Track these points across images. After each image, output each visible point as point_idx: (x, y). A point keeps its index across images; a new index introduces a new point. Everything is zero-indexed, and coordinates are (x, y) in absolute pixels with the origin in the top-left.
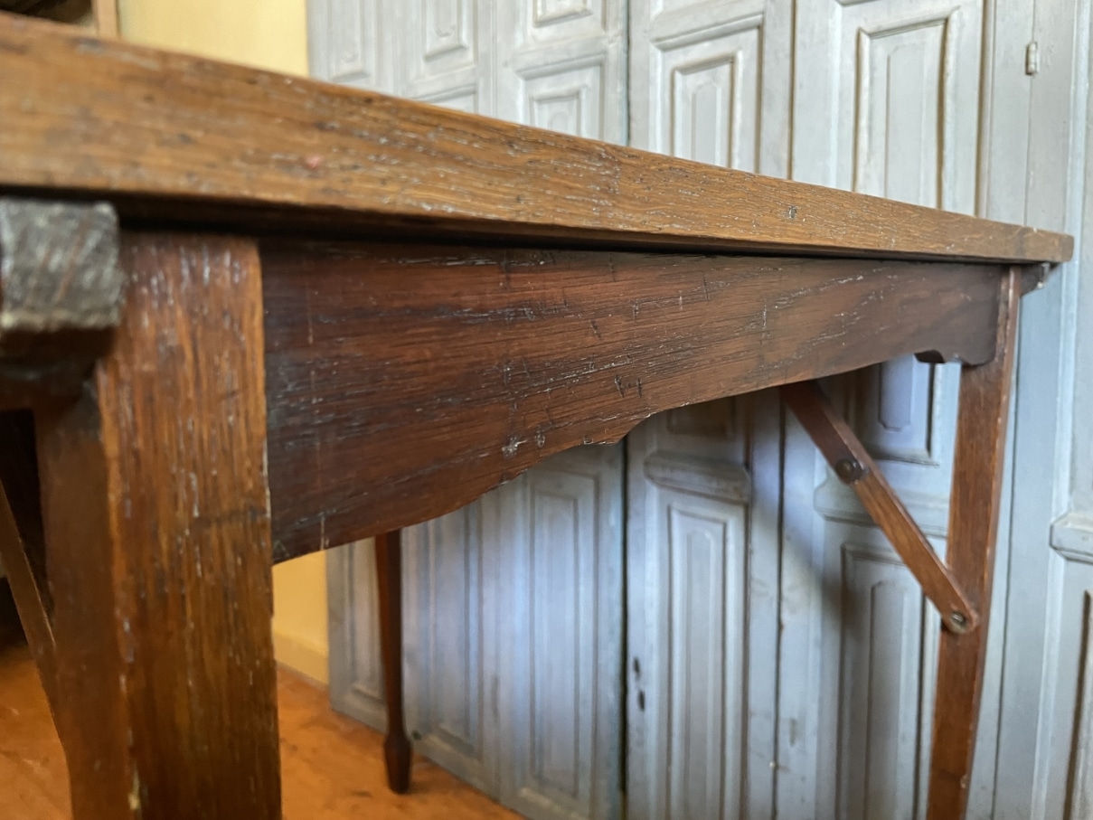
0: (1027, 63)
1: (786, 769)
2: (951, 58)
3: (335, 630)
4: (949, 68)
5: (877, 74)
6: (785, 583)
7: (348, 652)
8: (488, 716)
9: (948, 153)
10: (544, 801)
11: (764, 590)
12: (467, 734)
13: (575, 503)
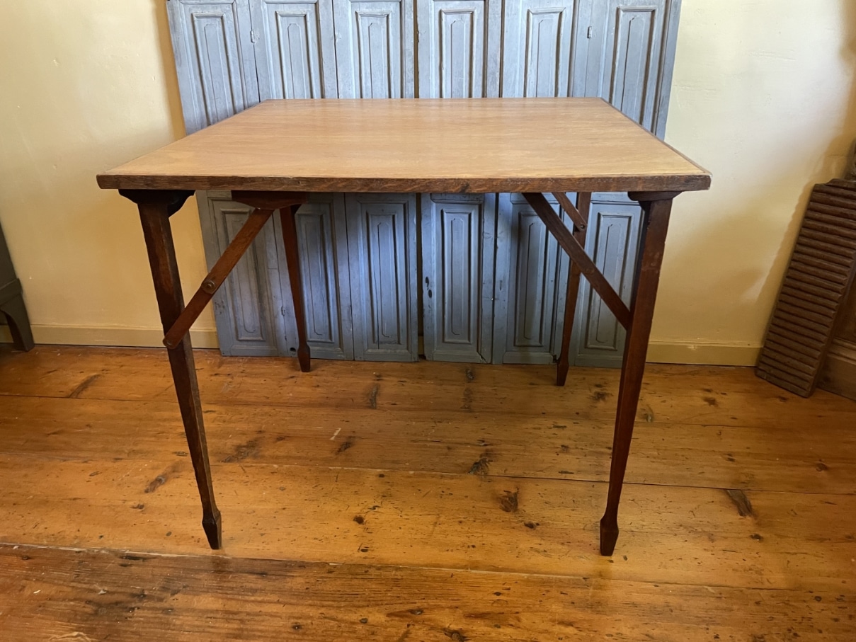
0: (588, 34)
1: (498, 299)
2: (562, 28)
3: (221, 313)
4: (562, 31)
5: (534, 30)
6: (499, 231)
7: (233, 323)
8: (346, 325)
9: (560, 64)
10: (381, 351)
11: (488, 236)
12: (331, 338)
13: (394, 217)
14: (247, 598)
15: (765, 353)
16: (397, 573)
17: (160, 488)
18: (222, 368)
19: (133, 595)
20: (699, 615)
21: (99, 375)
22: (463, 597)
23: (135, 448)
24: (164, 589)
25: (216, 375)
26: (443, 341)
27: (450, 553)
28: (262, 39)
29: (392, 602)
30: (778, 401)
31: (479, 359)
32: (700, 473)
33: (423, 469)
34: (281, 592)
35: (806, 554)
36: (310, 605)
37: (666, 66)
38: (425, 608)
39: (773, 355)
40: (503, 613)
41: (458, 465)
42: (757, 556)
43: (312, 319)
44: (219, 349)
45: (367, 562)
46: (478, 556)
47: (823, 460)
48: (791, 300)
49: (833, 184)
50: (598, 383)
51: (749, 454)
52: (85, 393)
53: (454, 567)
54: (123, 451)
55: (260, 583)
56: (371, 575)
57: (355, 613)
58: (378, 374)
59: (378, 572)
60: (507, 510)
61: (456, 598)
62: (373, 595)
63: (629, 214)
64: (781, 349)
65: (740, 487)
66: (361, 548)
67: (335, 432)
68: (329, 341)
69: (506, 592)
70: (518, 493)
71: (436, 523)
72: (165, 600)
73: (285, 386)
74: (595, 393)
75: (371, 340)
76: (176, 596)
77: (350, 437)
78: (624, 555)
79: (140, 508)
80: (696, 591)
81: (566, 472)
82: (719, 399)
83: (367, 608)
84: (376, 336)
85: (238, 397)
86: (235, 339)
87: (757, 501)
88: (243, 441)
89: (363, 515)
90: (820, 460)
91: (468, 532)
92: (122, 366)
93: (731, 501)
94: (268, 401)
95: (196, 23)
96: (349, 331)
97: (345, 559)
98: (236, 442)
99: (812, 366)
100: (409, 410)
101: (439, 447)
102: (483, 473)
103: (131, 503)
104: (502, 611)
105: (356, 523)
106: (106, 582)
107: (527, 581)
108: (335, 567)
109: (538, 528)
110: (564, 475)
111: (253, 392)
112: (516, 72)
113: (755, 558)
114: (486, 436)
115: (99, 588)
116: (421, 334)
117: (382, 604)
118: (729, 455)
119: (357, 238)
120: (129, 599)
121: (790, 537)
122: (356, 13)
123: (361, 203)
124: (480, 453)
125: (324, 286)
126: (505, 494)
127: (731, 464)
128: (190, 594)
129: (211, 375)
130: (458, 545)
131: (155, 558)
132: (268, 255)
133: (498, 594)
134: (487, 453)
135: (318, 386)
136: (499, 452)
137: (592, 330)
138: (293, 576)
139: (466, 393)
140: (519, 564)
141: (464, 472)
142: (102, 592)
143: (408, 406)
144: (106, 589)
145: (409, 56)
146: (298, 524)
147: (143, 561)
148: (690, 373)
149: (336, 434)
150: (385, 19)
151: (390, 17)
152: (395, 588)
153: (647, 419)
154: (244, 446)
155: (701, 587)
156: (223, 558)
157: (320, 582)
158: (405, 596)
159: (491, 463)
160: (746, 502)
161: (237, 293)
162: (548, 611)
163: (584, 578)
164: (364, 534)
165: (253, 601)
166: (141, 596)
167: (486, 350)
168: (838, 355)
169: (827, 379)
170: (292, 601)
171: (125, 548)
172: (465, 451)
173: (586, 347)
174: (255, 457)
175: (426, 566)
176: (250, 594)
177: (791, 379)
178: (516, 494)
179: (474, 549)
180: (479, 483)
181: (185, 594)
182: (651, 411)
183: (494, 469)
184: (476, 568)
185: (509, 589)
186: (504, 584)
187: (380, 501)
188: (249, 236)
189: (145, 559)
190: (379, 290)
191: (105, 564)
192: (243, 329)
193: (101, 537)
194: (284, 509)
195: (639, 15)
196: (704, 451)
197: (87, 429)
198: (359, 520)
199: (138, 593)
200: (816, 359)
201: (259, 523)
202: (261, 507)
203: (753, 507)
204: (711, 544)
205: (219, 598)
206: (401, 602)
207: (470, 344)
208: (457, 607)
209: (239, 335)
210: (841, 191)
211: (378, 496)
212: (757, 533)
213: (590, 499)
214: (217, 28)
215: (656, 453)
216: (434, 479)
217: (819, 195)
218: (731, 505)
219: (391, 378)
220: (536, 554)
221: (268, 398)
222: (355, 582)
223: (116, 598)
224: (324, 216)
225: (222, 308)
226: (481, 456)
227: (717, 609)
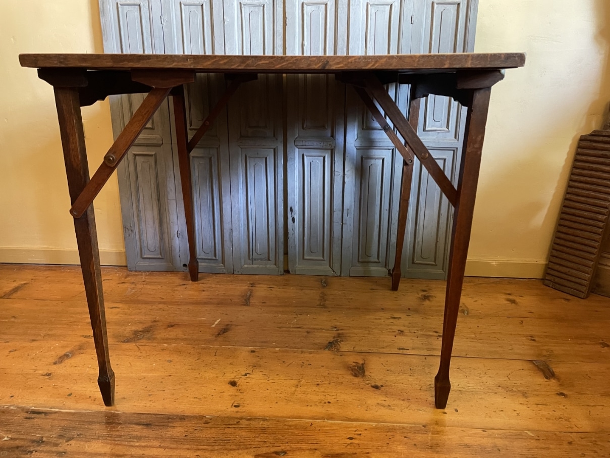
0: (411, 20)
2: (392, 16)
3: (129, 235)
4: (392, 19)
5: (372, 17)
6: (346, 170)
7: (138, 243)
8: (227, 244)
9: (391, 43)
10: (255, 266)
11: (339, 174)
12: (215, 256)
13: (266, 158)
14: (132, 444)
15: (550, 266)
16: (264, 423)
17: (66, 361)
18: (127, 279)
19: (33, 441)
20: (523, 453)
21: (27, 283)
22: (321, 441)
23: (50, 333)
24: (60, 436)
25: (122, 283)
26: (303, 258)
27: (309, 408)
28: (169, 22)
29: (259, 446)
30: (563, 301)
31: (331, 273)
32: (510, 349)
33: (287, 347)
34: (162, 438)
35: (603, 406)
36: (188, 449)
37: (469, 44)
38: (288, 451)
39: (557, 267)
40: (355, 454)
41: (316, 344)
42: (564, 408)
43: (201, 241)
44: (127, 266)
45: (239, 415)
46: (332, 410)
47: (604, 340)
48: (567, 223)
49: (595, 134)
50: (424, 289)
51: (546, 337)
52: (15, 295)
53: (314, 418)
54: (40, 335)
55: (145, 432)
56: (242, 425)
57: (227, 455)
58: (251, 283)
59: (247, 423)
60: (356, 376)
61: (315, 442)
62: (242, 441)
63: (444, 157)
64: (563, 262)
65: (543, 359)
66: (234, 405)
67: (216, 321)
68: (214, 258)
69: (358, 437)
70: (364, 363)
71: (297, 385)
72: (60, 445)
73: (177, 290)
74: (422, 295)
75: (247, 257)
76: (70, 442)
77: (228, 325)
78: (455, 408)
79: (48, 376)
80: (518, 435)
81: (403, 349)
82: (518, 300)
83: (237, 451)
84: (251, 253)
85: (140, 298)
86: (139, 257)
87: (557, 369)
88: (140, 327)
89: (236, 380)
90: (603, 340)
91: (324, 392)
92: (47, 277)
93: (537, 369)
94: (163, 300)
95: (120, 9)
96: (230, 249)
97: (219, 413)
98: (134, 328)
99: (588, 274)
100: (276, 306)
101: (300, 332)
102: (336, 350)
103: (41, 372)
104: (354, 452)
105: (230, 385)
106: (11, 431)
107: (376, 428)
108: (211, 419)
109: (382, 389)
110: (401, 351)
111: (151, 295)
112: (359, 47)
113: (563, 409)
114: (338, 324)
115: (4, 435)
116: (286, 253)
117: (251, 448)
118: (531, 337)
119: (237, 175)
120: (29, 444)
121: (588, 394)
122: (240, 3)
123: (241, 148)
124: (333, 335)
125: (211, 214)
126: (354, 364)
127: (533, 343)
128: (83, 441)
129: (119, 283)
130: (316, 402)
131: (56, 412)
132: (168, 189)
133: (351, 438)
134: (339, 335)
135: (204, 291)
136: (348, 335)
137: (418, 248)
138: (174, 426)
139: (321, 295)
140: (368, 415)
141: (321, 349)
142: (6, 439)
143: (274, 304)
144: (10, 436)
145: (279, 36)
146: (182, 387)
147: (45, 415)
148: (493, 283)
149: (216, 323)
150: (262, 8)
151: (265, 6)
152: (262, 435)
153: (464, 313)
154: (140, 331)
155: (521, 431)
156: (115, 413)
157: (197, 431)
158: (271, 441)
159: (342, 342)
160: (549, 370)
161: (143, 218)
162: (394, 452)
163: (423, 426)
164: (237, 394)
165: (137, 446)
166: (40, 442)
167: (336, 266)
168: (606, 265)
169: (598, 286)
170: (172, 446)
171: (31, 405)
172: (320, 334)
173: (413, 263)
174: (149, 339)
175: (289, 418)
176: (135, 440)
177: (572, 285)
178: (363, 364)
179: (330, 405)
180: (333, 356)
181: (78, 440)
182: (467, 308)
183: (344, 347)
184: (331, 419)
185: (360, 435)
186: (356, 431)
187: (251, 370)
188: (145, 114)
189: (46, 413)
190: (254, 217)
191: (12, 417)
192: (146, 249)
193: (12, 396)
194: (170, 376)
195: (448, 7)
196: (511, 334)
197: (13, 319)
198: (233, 384)
199: (38, 440)
200: (590, 267)
201: (148, 387)
202: (150, 375)
203: (556, 373)
204: (525, 399)
205: (108, 443)
206: (267, 445)
207: (324, 260)
208: (316, 450)
209: (143, 254)
210: (601, 138)
211: (249, 366)
212: (561, 391)
213: (423, 367)
214: (136, 13)
215: (473, 336)
216: (296, 353)
217: (584, 143)
218: (538, 371)
219: (262, 286)
220: (382, 407)
221: (163, 299)
222: (227, 430)
223: (18, 443)
224: (212, 159)
225: (130, 232)
226: (334, 337)
227: (537, 448)
